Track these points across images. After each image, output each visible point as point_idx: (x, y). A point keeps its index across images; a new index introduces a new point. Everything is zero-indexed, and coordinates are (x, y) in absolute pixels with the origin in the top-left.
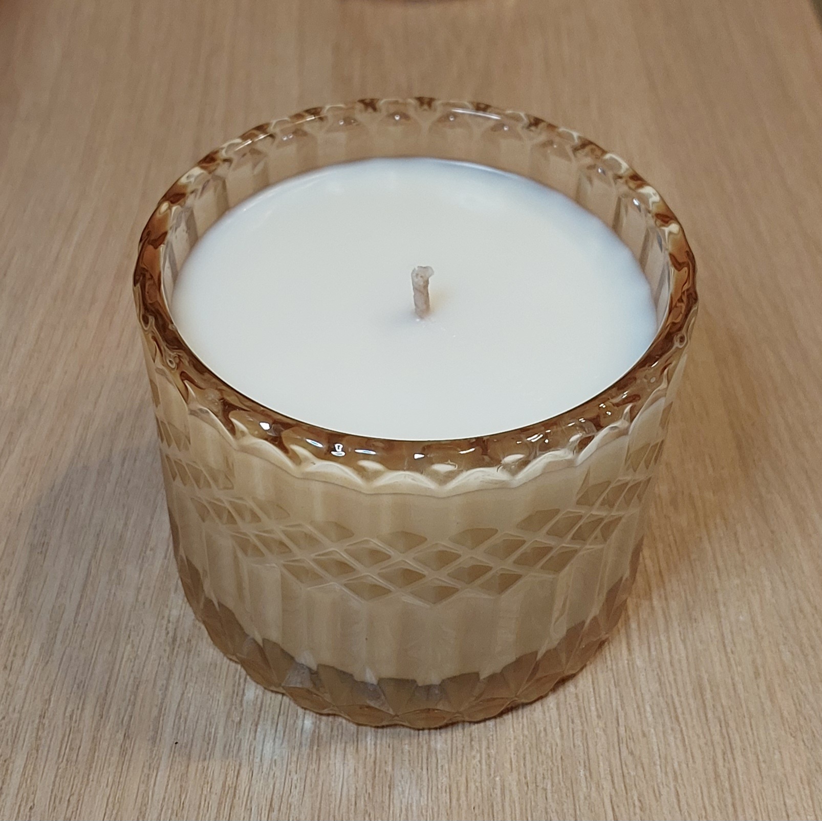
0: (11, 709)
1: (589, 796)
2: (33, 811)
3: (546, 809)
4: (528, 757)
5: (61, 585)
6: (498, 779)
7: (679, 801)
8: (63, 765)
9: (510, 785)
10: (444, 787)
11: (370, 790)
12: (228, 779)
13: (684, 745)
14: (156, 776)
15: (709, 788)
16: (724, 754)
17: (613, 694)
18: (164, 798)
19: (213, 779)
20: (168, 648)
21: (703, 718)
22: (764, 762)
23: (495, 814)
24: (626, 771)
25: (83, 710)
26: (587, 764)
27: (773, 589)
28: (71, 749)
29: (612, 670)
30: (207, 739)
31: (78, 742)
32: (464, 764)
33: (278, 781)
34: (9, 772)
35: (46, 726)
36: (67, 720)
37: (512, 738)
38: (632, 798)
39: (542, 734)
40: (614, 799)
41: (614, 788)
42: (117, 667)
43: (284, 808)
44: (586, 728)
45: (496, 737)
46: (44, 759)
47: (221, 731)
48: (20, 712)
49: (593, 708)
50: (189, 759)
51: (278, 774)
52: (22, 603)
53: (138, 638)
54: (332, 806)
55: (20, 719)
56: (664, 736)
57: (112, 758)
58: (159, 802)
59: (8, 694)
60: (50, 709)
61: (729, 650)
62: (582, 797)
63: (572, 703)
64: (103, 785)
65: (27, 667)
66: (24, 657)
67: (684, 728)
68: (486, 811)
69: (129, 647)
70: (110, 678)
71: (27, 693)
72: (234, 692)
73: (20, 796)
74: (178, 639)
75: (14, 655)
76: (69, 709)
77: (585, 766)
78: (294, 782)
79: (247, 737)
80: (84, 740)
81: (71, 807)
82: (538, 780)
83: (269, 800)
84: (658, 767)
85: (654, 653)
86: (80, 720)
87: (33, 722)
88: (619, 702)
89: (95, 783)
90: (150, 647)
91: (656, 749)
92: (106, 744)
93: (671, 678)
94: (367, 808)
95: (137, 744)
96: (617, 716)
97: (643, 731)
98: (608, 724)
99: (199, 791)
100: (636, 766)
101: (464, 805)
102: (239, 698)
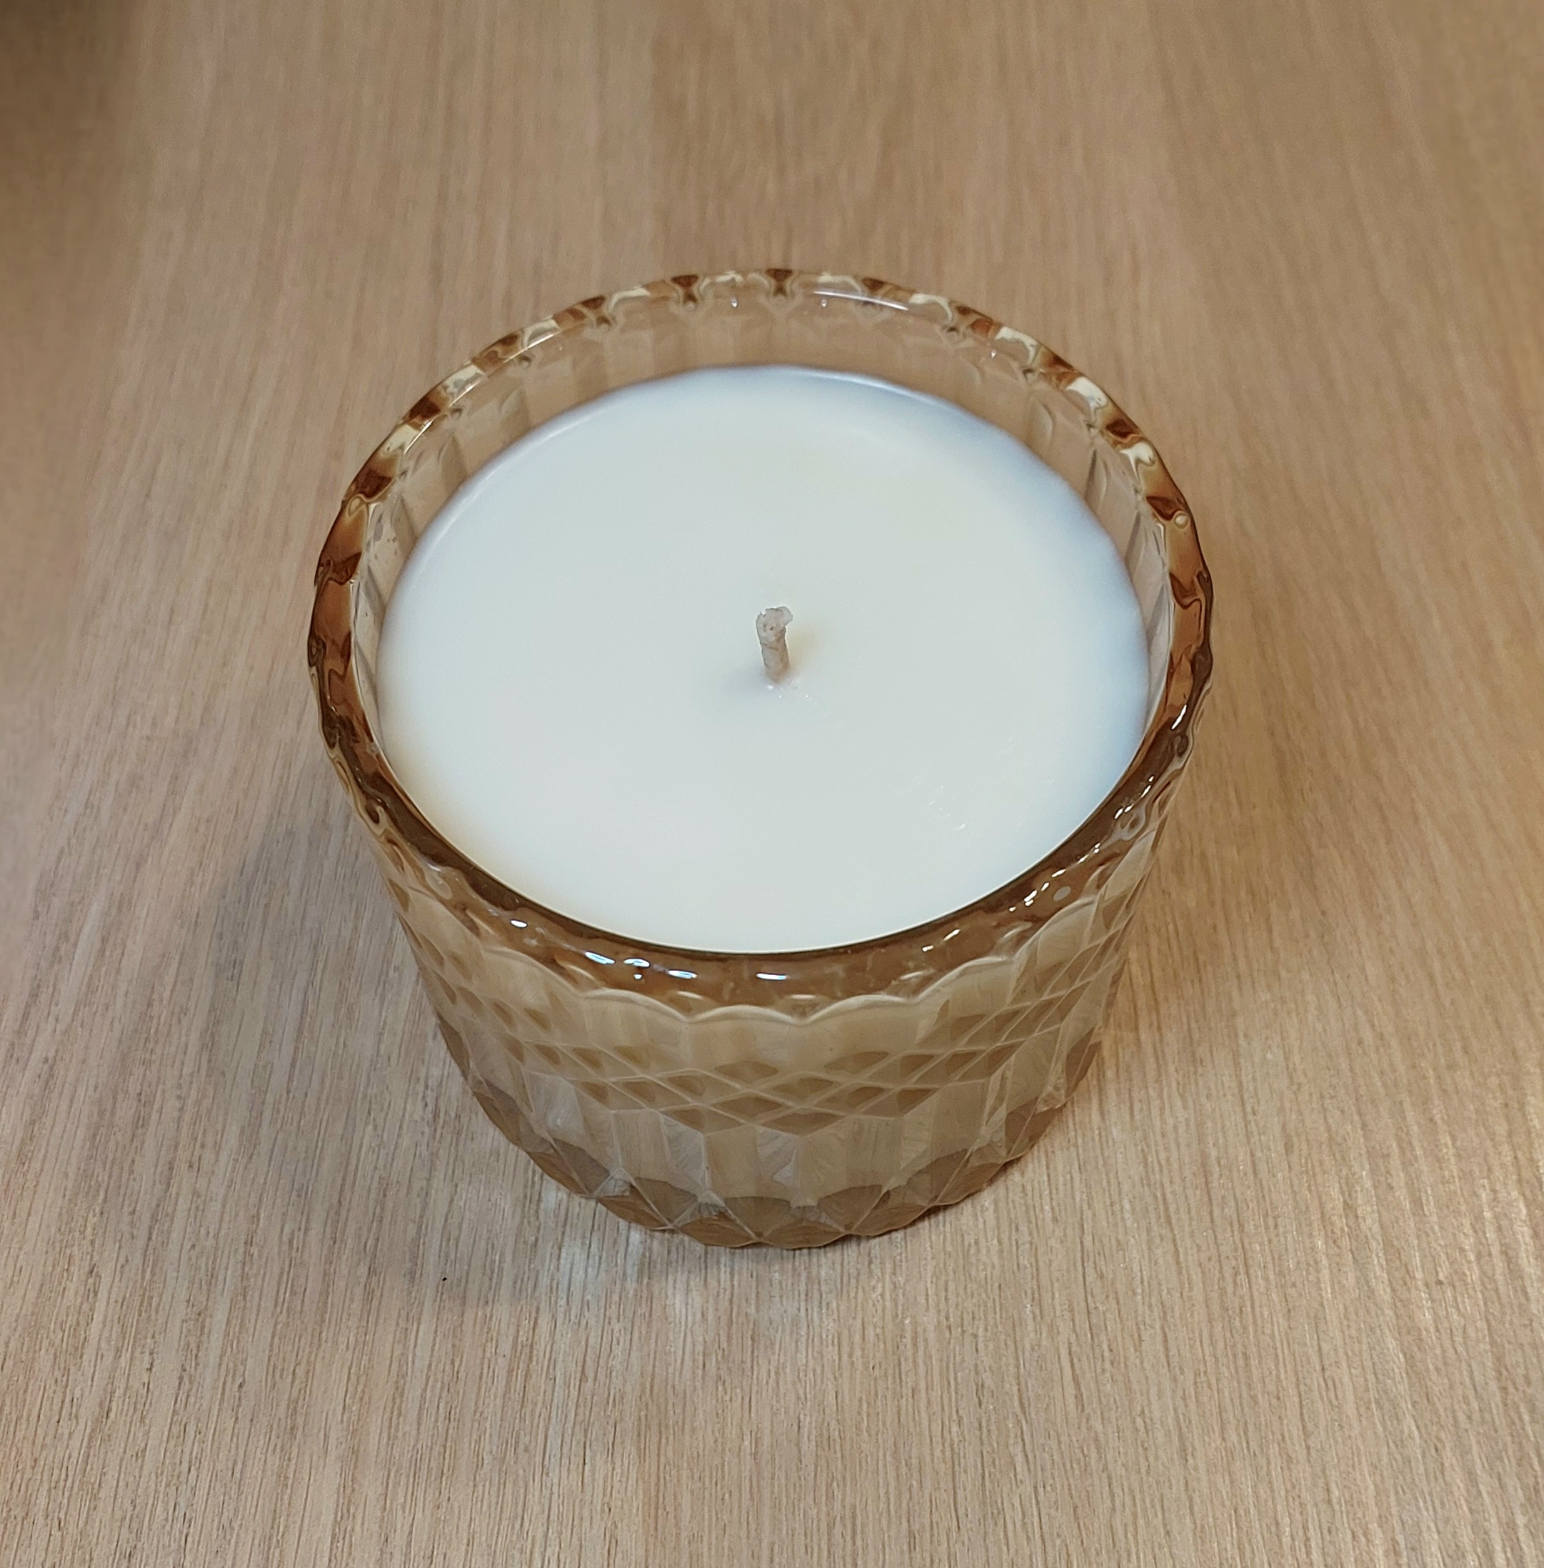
0: (203, 1231)
1: (1039, 1346)
2: (244, 1389)
3: (976, 1366)
4: (952, 1287)
5: (265, 1032)
6: (907, 1322)
7: (1167, 1349)
8: (283, 1318)
9: (925, 1330)
10: (830, 1337)
11: (724, 1345)
12: (521, 1333)
13: (1178, 1261)
14: (417, 1331)
15: (1211, 1328)
16: (1236, 1274)
17: (1077, 1182)
18: (430, 1365)
19: (498, 1333)
20: (427, 1130)
21: (1207, 1219)
22: (1293, 1286)
23: (903, 1377)
24: (1092, 1306)
25: (307, 1229)
26: (1036, 1296)
27: (1319, 1008)
28: (293, 1293)
29: (1076, 1146)
30: (488, 1271)
31: (302, 1281)
32: (860, 1300)
33: (592, 1334)
34: (206, 1330)
35: (256, 1256)
36: (285, 1248)
37: (929, 1258)
38: (1100, 1346)
39: (972, 1251)
40: (1074, 1348)
41: (1074, 1331)
42: (353, 1161)
43: (601, 1377)
44: (1036, 1240)
45: (906, 1257)
46: (255, 1311)
47: (509, 1259)
48: (216, 1236)
49: (1047, 1208)
50: (464, 1303)
51: (592, 1322)
52: (209, 1061)
53: (383, 1115)
54: (671, 1370)
55: (217, 1249)
56: (1150, 1249)
57: (354, 1306)
58: (422, 1372)
59: (197, 1207)
60: (259, 1232)
61: (1249, 1109)
62: (1028, 1347)
63: (1017, 1199)
64: (342, 1348)
65: (222, 1164)
66: (218, 1148)
67: (1178, 1237)
68: (890, 1371)
69: (370, 1128)
70: (344, 1179)
71: (224, 1206)
72: (525, 1197)
73: (224, 1367)
74: (442, 1115)
75: (203, 1146)
76: (287, 1230)
77: (1033, 1298)
78: (616, 1334)
79: (547, 1267)
80: (310, 1279)
81: (297, 1382)
82: (966, 1323)
83: (580, 1364)
84: (1139, 1297)
85: (1138, 1117)
86: (303, 1246)
87: (236, 1251)
88: (1084, 1197)
89: (329, 1344)
90: (401, 1127)
91: (1137, 1268)
92: (342, 1284)
93: (1163, 1156)
94: (721, 1372)
95: (388, 1283)
96: (1082, 1219)
97: (1118, 1241)
98: (1069, 1232)
99: (480, 1352)
100: (1107, 1297)
101: (859, 1364)
102: (534, 1207)
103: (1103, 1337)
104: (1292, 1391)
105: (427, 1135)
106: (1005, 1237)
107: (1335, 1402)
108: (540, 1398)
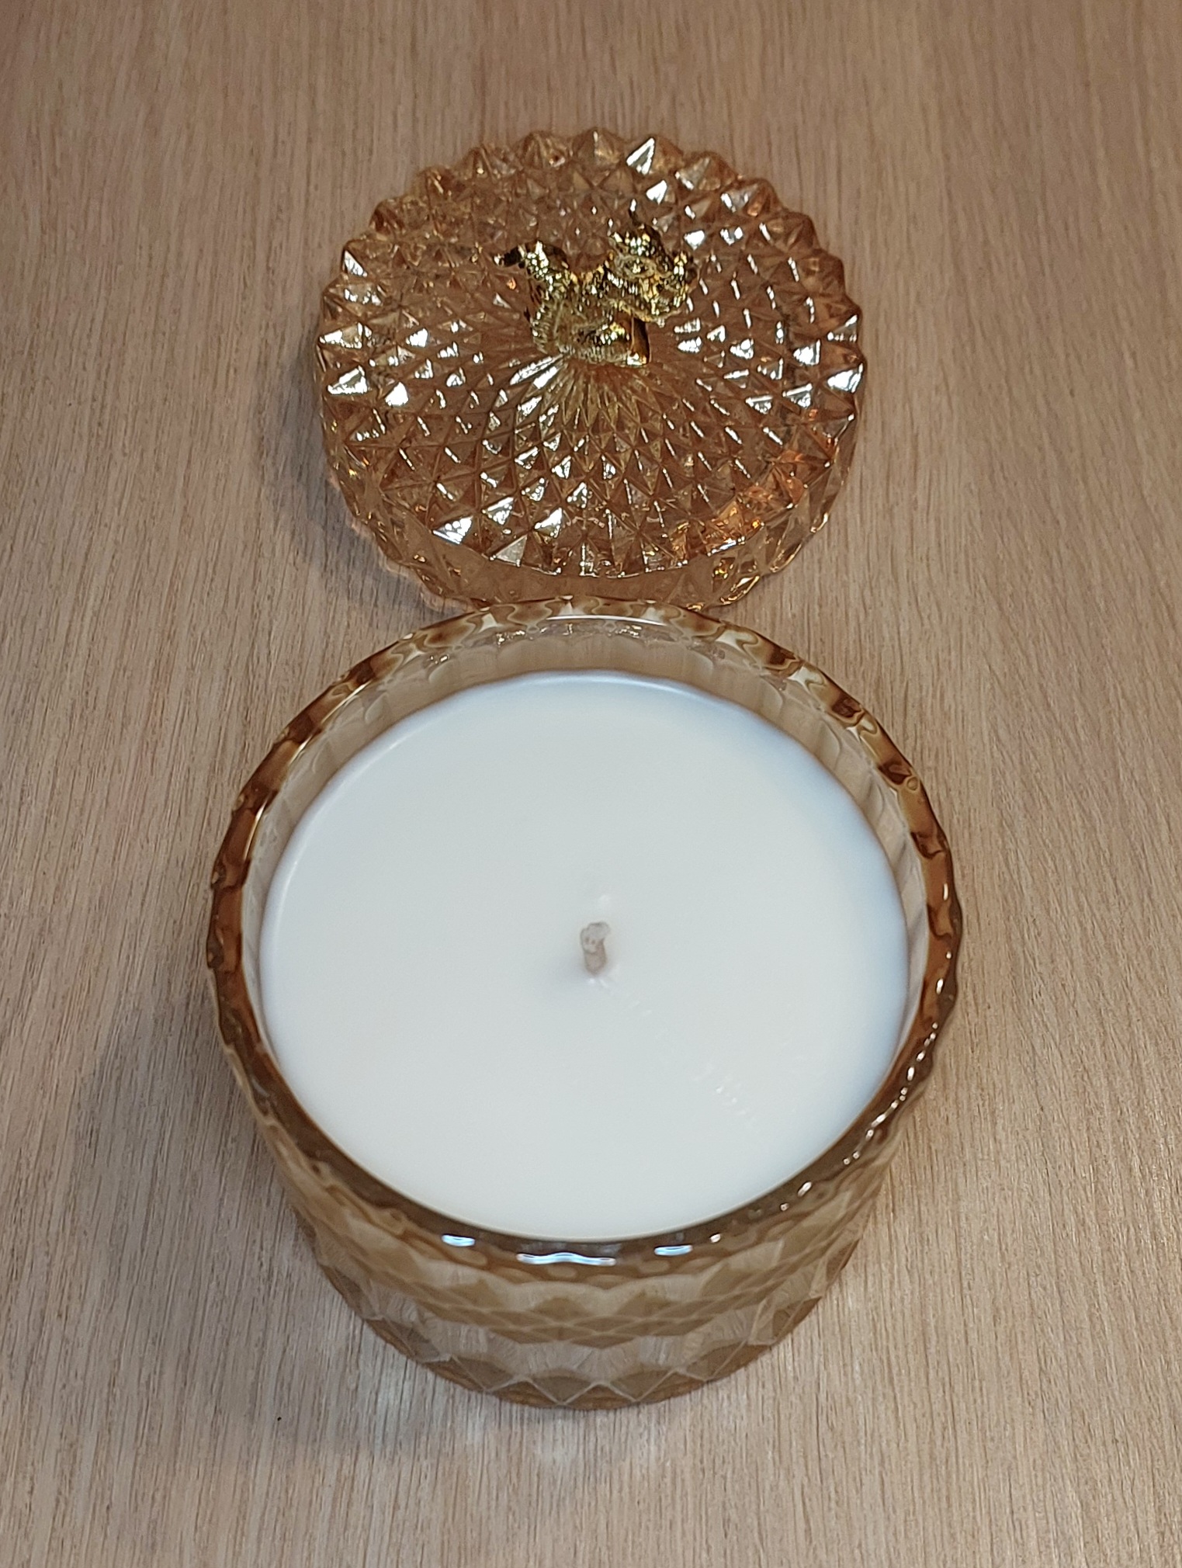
0: (75, 1374)
1: (777, 1486)
2: (111, 1510)
4: (706, 1435)
6: (667, 1464)
7: (883, 1492)
8: (143, 1450)
9: (682, 1472)
10: (603, 1476)
11: (515, 1480)
12: (344, 1468)
13: (897, 1418)
14: (257, 1463)
15: (921, 1475)
16: (945, 1429)
17: (816, 1348)
18: (268, 1492)
19: (325, 1466)
20: (262, 1287)
21: (923, 1380)
22: (992, 1439)
23: (663, 1510)
24: (823, 1453)
25: (161, 1373)
26: (777, 1444)
28: (151, 1428)
30: (316, 1413)
31: (158, 1418)
32: (629, 1445)
33: (404, 1469)
34: (78, 1460)
35: (118, 1396)
36: (143, 1389)
38: (828, 1488)
39: (726, 1404)
40: (806, 1489)
41: (807, 1475)
43: (411, 1507)
46: (118, 1444)
47: (333, 1403)
48: (84, 1378)
50: (296, 1441)
51: (404, 1459)
54: (470, 1501)
55: (84, 1388)
56: (873, 1405)
57: (202, 1440)
58: (261, 1498)
60: (120, 1374)
62: (768, 1488)
64: (193, 1475)
65: (87, 1314)
66: (82, 1300)
67: (898, 1395)
68: (652, 1506)
69: (214, 1284)
70: (192, 1329)
71: (90, 1351)
72: (347, 1348)
73: (93, 1493)
74: (276, 1274)
75: (69, 1298)
76: (144, 1373)
77: (774, 1446)
78: (424, 1469)
79: (365, 1410)
80: (165, 1418)
81: (156, 1505)
82: (717, 1465)
83: (393, 1493)
84: (863, 1447)
86: (159, 1388)
87: (101, 1392)
89: (182, 1474)
91: (862, 1422)
92: (192, 1421)
94: (512, 1504)
95: (231, 1421)
96: (819, 1378)
97: (847, 1398)
98: (807, 1389)
99: (309, 1483)
100: (836, 1446)
101: (626, 1499)
102: (354, 1357)
103: (831, 1481)
104: (985, 1530)
105: (262, 1292)
106: (753, 1393)
107: (1020, 1541)
108: (361, 1522)
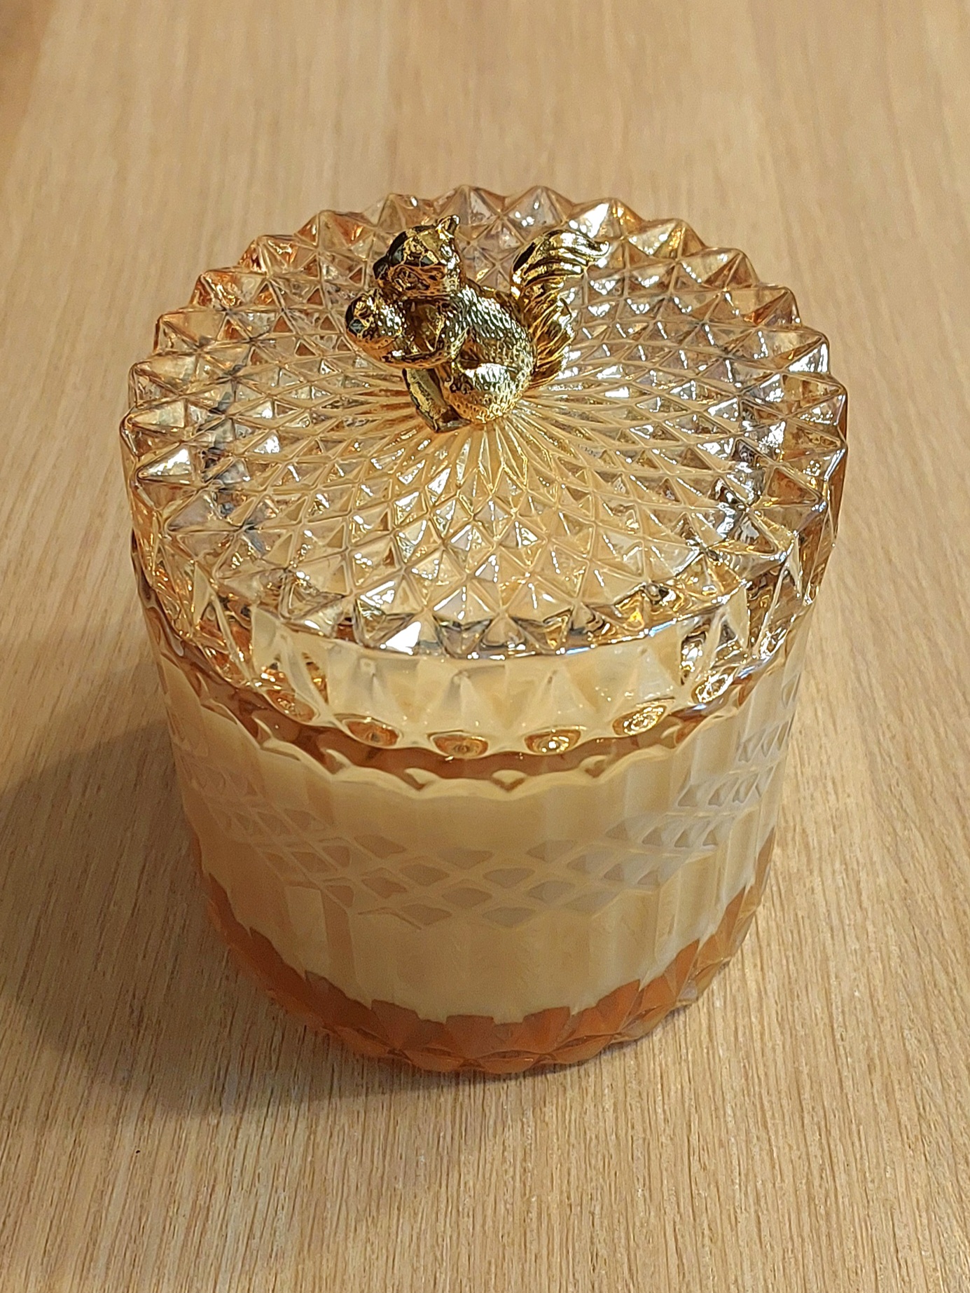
1: (647, 1222)
4: (573, 1172)
6: (533, 1199)
7: (759, 1230)
9: (549, 1207)
10: (466, 1210)
12: (200, 1197)
13: (772, 1158)
14: (112, 1193)
15: (799, 1214)
16: (822, 1170)
17: (686, 1091)
18: (120, 1221)
19: (181, 1197)
20: (132, 1031)
21: (799, 1125)
22: (873, 1181)
23: (528, 1245)
24: (695, 1192)
25: (24, 1109)
26: (647, 1182)
28: (9, 1158)
29: (687, 1061)
30: (175, 1146)
31: (17, 1149)
32: (493, 1180)
33: (261, 1200)
37: (556, 1148)
38: (701, 1225)
39: (593, 1144)
41: (679, 1212)
42: (68, 1054)
43: (266, 1236)
44: (648, 1136)
45: (536, 1147)
47: (193, 1137)
49: (660, 1111)
50: (153, 1172)
51: (262, 1191)
53: (95, 1019)
54: (327, 1232)
56: (747, 1146)
57: (60, 1171)
58: (113, 1225)
61: (838, 1036)
62: (638, 1224)
63: (633, 1103)
64: (47, 1203)
67: (773, 1138)
68: (517, 1240)
69: (84, 1029)
70: (59, 1068)
72: (211, 1087)
74: (145, 1020)
76: (7, 1108)
77: (644, 1184)
78: (281, 1201)
79: (225, 1145)
80: (24, 1148)
81: (5, 1230)
82: (585, 1202)
83: (249, 1225)
84: (737, 1187)
85: (742, 1040)
86: (20, 1122)
88: (692, 1103)
89: (36, 1202)
90: (110, 1028)
91: (735, 1162)
92: (51, 1152)
93: (761, 1072)
94: (370, 1236)
95: (90, 1154)
96: (690, 1121)
97: (720, 1141)
98: (678, 1131)
99: (164, 1213)
100: (709, 1185)
101: (490, 1232)
102: (218, 1096)
103: (704, 1217)
104: (868, 1267)
105: (131, 1036)
106: (622, 1133)
107: (906, 1278)
108: (213, 1251)
